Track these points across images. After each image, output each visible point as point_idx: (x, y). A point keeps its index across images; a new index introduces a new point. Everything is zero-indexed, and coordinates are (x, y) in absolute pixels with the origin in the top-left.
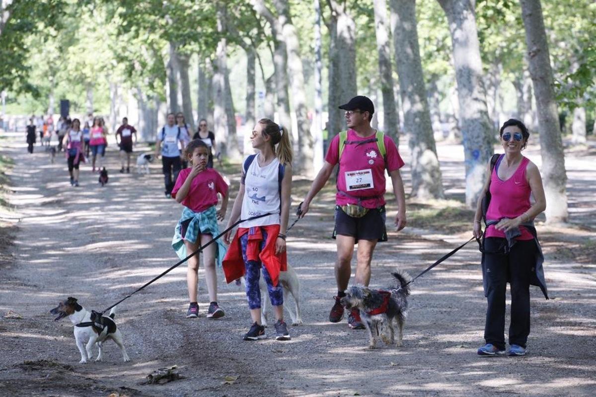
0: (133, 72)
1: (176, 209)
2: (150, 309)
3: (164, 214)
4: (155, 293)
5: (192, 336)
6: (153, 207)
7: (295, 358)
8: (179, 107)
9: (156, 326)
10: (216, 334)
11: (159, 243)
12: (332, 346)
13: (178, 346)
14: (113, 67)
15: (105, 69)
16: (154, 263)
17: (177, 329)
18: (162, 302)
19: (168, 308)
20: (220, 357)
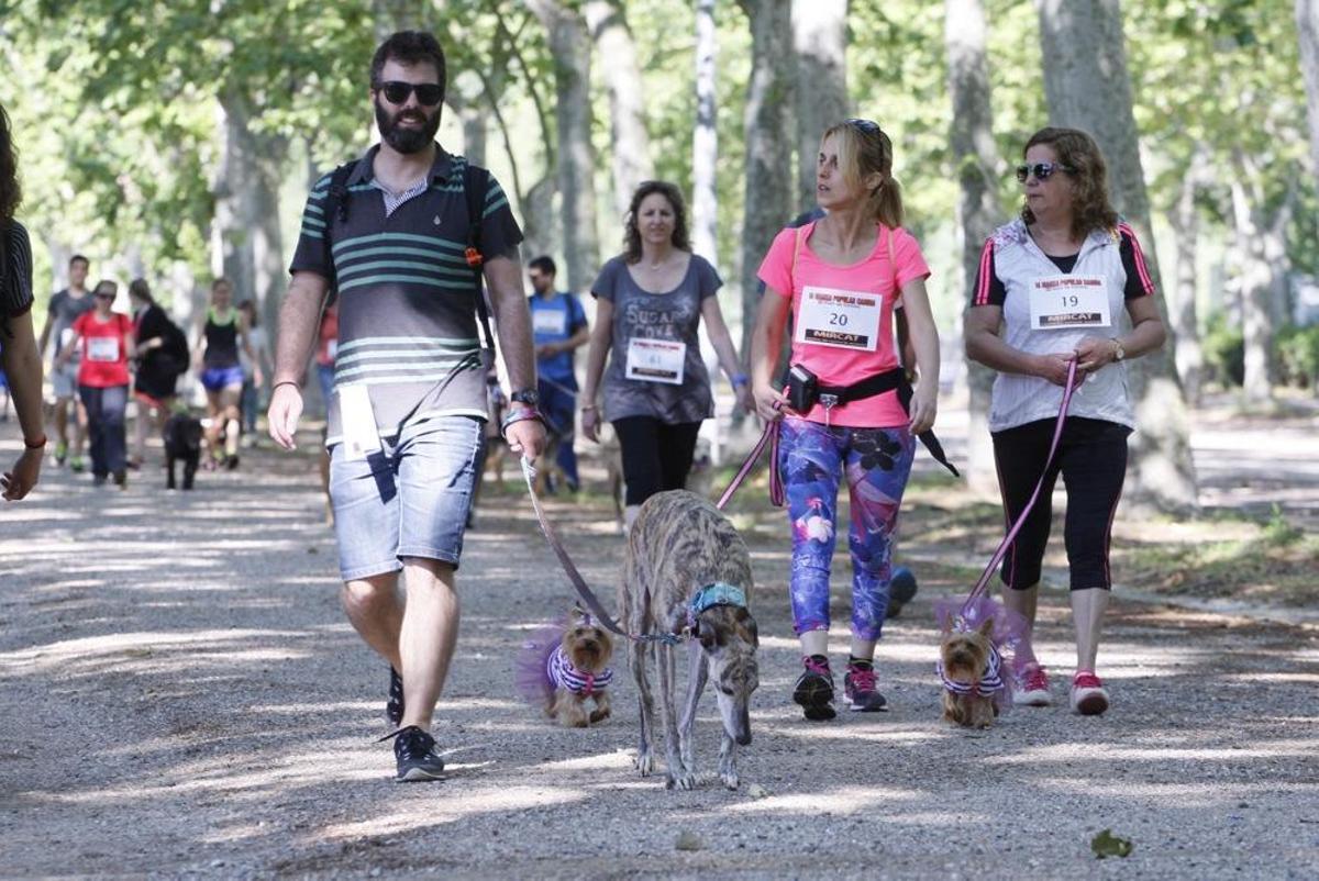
0: (121, 211)
14: (63, 204)
15: (43, 208)
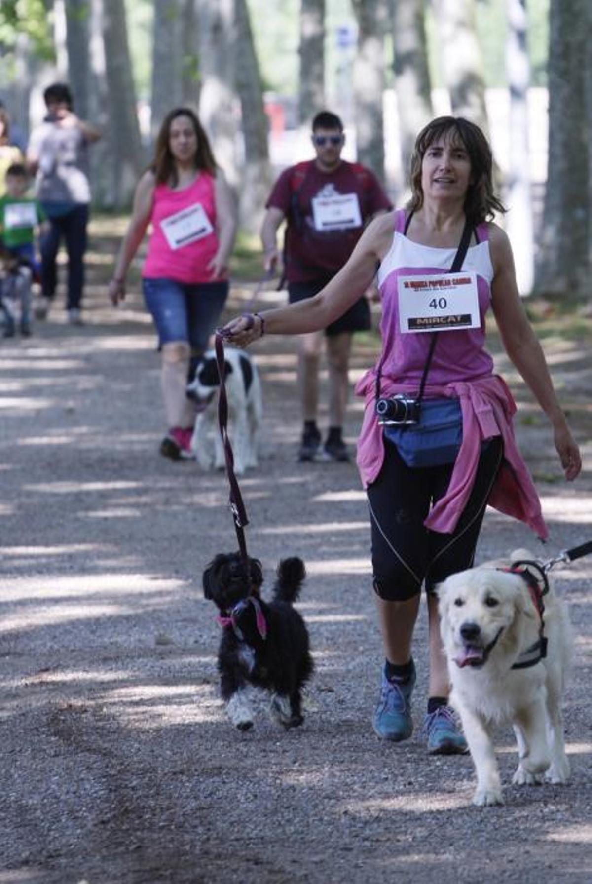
1: (86, 392)
2: (8, 705)
3: (48, 410)
4: (20, 655)
5: (133, 788)
6: (15, 385)
7: (448, 857)
8: (95, 77)
9: (24, 760)
10: (208, 784)
11: (35, 500)
12: (559, 816)
13: (91, 818)
16: (16, 563)
17: (89, 768)
18: (42, 683)
19: (62, 701)
20: (219, 856)
